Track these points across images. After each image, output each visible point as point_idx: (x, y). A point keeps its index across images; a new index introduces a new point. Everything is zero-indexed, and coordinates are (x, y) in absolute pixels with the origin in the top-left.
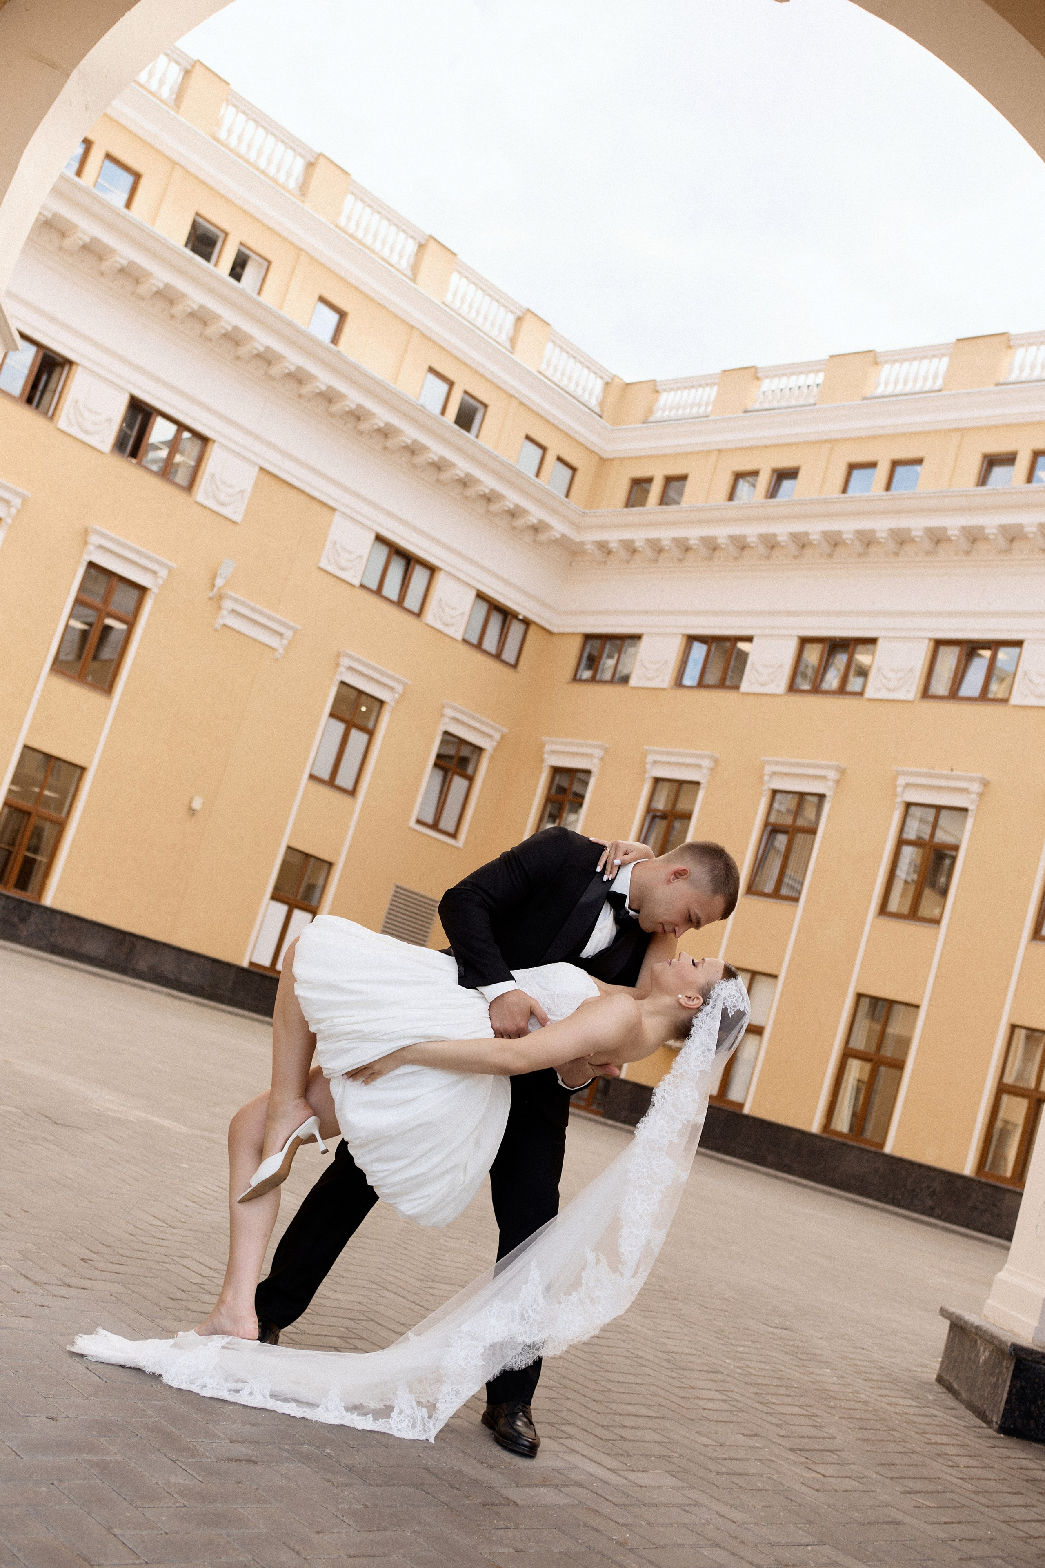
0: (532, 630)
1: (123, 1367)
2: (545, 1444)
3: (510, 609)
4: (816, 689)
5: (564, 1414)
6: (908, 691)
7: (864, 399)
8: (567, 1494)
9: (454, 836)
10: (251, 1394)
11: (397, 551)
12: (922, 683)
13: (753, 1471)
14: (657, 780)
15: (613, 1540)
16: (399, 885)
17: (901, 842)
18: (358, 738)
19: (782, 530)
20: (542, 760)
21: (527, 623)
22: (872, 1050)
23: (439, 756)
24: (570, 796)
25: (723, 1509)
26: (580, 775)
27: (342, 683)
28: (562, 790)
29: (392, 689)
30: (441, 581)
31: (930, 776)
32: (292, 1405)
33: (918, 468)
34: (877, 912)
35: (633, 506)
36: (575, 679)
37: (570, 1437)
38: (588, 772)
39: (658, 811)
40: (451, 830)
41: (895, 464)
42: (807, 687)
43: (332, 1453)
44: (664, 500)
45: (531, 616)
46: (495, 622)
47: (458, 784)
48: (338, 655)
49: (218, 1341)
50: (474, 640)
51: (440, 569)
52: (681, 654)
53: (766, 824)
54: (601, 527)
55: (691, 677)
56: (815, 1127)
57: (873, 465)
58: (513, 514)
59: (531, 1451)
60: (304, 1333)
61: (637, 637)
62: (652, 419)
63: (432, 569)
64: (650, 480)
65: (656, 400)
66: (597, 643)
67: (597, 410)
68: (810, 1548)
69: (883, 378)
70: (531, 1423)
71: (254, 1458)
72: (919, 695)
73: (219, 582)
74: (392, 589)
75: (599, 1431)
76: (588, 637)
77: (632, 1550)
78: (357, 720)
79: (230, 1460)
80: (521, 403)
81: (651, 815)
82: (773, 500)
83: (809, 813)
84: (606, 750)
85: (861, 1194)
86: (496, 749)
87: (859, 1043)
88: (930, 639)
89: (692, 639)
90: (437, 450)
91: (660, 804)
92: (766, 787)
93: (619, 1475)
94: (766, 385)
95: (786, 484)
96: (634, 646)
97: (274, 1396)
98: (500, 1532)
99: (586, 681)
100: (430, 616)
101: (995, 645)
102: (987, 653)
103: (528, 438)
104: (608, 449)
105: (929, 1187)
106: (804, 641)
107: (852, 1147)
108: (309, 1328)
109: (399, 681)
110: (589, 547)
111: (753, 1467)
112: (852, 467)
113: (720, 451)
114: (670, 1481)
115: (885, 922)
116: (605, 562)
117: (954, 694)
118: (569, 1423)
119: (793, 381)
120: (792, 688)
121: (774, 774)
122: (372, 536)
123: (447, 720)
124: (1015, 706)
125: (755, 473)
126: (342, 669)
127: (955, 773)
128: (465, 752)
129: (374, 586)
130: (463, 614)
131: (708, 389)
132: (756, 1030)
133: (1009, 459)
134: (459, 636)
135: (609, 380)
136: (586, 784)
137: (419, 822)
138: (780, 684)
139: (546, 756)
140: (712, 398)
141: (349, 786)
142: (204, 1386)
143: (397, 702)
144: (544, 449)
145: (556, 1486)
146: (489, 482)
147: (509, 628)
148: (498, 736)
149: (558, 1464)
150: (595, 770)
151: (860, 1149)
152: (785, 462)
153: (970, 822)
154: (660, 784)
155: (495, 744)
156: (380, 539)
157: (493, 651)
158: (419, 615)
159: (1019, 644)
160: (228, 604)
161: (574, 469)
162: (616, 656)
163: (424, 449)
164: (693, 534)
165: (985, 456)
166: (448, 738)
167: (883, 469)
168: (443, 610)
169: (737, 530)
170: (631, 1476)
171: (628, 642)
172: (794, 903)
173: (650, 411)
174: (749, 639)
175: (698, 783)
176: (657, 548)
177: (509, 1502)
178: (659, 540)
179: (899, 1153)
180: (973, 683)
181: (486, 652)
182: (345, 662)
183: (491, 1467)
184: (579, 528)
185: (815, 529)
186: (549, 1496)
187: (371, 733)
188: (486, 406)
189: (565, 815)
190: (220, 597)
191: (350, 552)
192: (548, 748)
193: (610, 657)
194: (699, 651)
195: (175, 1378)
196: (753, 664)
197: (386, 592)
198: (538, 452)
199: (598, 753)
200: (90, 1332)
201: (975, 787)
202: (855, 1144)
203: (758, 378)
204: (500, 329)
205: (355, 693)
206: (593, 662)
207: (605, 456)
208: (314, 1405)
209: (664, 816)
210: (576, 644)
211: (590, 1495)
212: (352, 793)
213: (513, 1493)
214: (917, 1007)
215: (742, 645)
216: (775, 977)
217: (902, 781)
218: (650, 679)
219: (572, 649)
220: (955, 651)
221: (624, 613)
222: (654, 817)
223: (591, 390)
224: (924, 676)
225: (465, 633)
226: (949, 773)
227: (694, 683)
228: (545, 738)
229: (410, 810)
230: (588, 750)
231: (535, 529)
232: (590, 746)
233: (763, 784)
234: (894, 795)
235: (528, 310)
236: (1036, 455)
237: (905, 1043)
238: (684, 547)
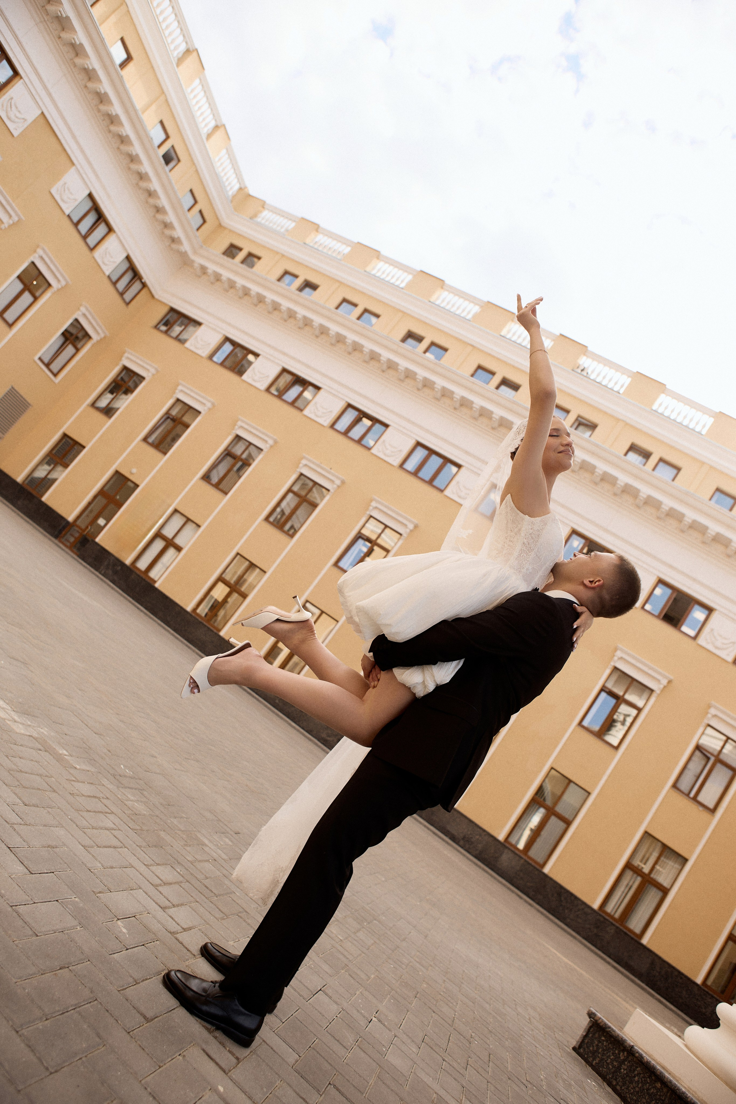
0: (144, 291)
3: (139, 272)
4: (279, 397)
6: (325, 421)
7: (365, 271)
9: (55, 375)
11: (96, 208)
12: (333, 420)
14: (178, 400)
16: (14, 386)
17: (290, 490)
18: (27, 298)
19: (301, 312)
20: (121, 360)
21: (144, 285)
22: (233, 582)
23: (66, 330)
24: (127, 386)
26: (138, 378)
27: (33, 263)
28: (124, 380)
29: (59, 281)
30: (112, 239)
31: (318, 466)
33: (374, 320)
34: (264, 518)
35: (227, 256)
36: (156, 327)
38: (144, 378)
39: (172, 415)
40: (55, 371)
41: (366, 311)
42: (275, 393)
44: (243, 262)
45: (148, 283)
46: (129, 276)
47: (70, 349)
48: (38, 246)
50: (114, 279)
51: (114, 232)
52: (218, 344)
53: (226, 450)
54: (208, 259)
55: (219, 357)
56: (189, 608)
57: (355, 305)
58: (167, 225)
61: (199, 324)
62: (255, 219)
63: (110, 229)
64: (240, 249)
65: (261, 212)
66: (175, 316)
67: (230, 198)
69: (378, 267)
72: (329, 425)
74: (84, 227)
76: (172, 310)
78: (31, 287)
80: (197, 171)
81: (167, 416)
82: (299, 294)
83: (251, 454)
84: (157, 371)
86: (98, 342)
87: (228, 576)
88: (347, 402)
89: (227, 339)
90: (146, 167)
91: (174, 412)
92: (234, 431)
94: (320, 237)
95: (307, 290)
96: (195, 326)
99: (161, 331)
100: (98, 254)
101: (375, 420)
102: (367, 422)
103: (191, 191)
104: (226, 221)
106: (284, 370)
107: (205, 626)
109: (65, 279)
110: (196, 265)
112: (345, 300)
113: (283, 256)
115: (267, 525)
116: (200, 277)
117: (346, 433)
119: (334, 243)
120: (268, 390)
121: (241, 427)
122: (87, 192)
123: (80, 313)
124: (372, 454)
125: (296, 276)
126: (36, 255)
127: (332, 471)
128: (80, 335)
129: (75, 219)
130: (114, 262)
131: (290, 222)
132: (179, 549)
133: (419, 339)
134: (107, 273)
135: (243, 186)
136: (139, 383)
137: (40, 359)
138: (263, 385)
139: (123, 358)
140: (290, 228)
141: (10, 321)
143: (58, 290)
144: (196, 202)
146: (164, 201)
147: (133, 283)
148: (102, 335)
150: (147, 379)
151: (208, 627)
152: (314, 279)
153: (328, 497)
154: (179, 402)
155: (99, 338)
156: (90, 196)
157: (121, 290)
158: (92, 249)
159: (386, 426)
161: (204, 221)
162: (183, 327)
163: (140, 162)
164: (255, 289)
165: (409, 331)
166: (76, 323)
167: (359, 310)
168: (106, 254)
169: (277, 298)
171: (192, 323)
172: (223, 494)
173: (255, 215)
174: (256, 355)
175: (200, 412)
176: (232, 285)
178: (234, 282)
179: (227, 638)
180: (357, 432)
181: (117, 289)
182: (40, 252)
184: (195, 252)
185: (318, 320)
187: (36, 299)
188: (179, 161)
189: (121, 393)
191: (71, 193)
192: (126, 355)
193: (180, 326)
194: (228, 348)
196: (254, 369)
197: (80, 227)
198: (192, 201)
199: (153, 371)
201: (338, 482)
202: (207, 625)
203: (318, 231)
204: (206, 125)
205: (37, 272)
206: (169, 324)
207: (223, 224)
209: (174, 420)
210: (165, 310)
212: (10, 325)
215: (251, 357)
216: (199, 526)
217: (304, 462)
218: (196, 348)
219: (161, 312)
220: (356, 413)
221: (199, 308)
222: (168, 418)
223: (233, 186)
224: (336, 418)
225: (111, 273)
226: (329, 469)
227: (220, 361)
228: (126, 349)
229: (38, 350)
230: (148, 367)
231: (173, 240)
232: (151, 365)
233: (233, 429)
234: (297, 467)
235: (224, 126)
236: (433, 344)
237: (252, 587)
238: (246, 292)
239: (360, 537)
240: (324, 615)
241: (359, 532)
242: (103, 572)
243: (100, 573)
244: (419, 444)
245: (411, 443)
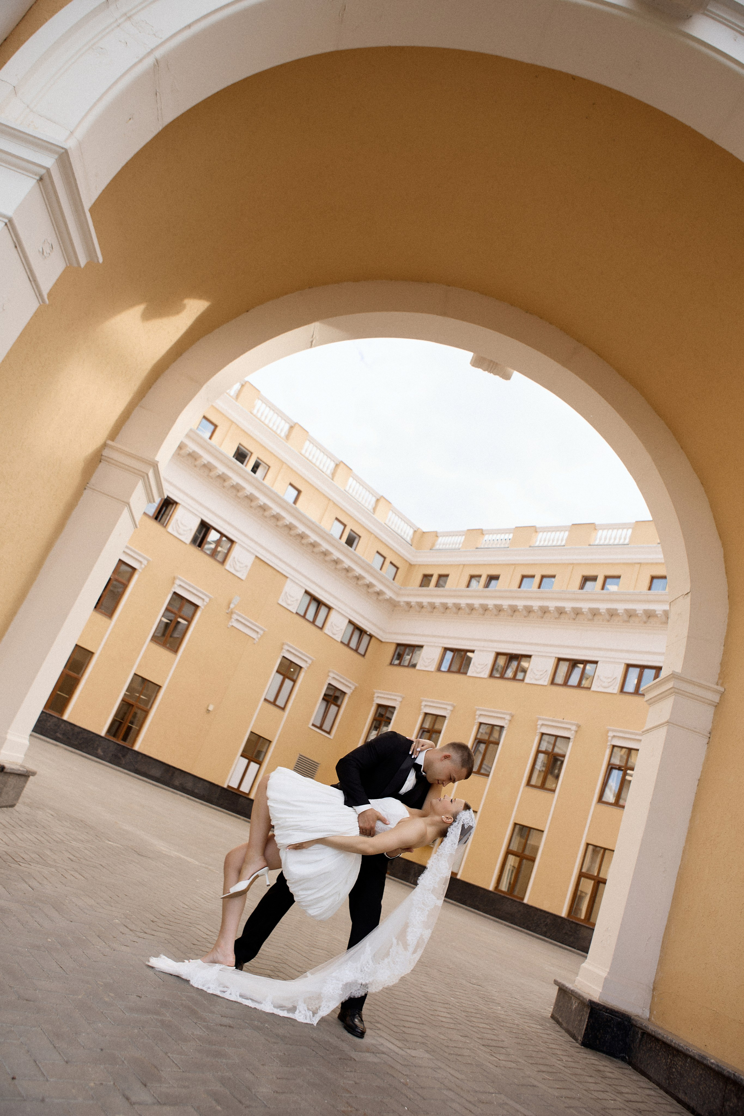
0: (373, 640)
1: (171, 975)
2: (368, 1032)
3: (364, 629)
4: (502, 677)
5: (377, 1018)
6: (545, 681)
7: (530, 547)
8: (379, 1057)
9: (329, 733)
10: (230, 994)
11: (314, 599)
12: (551, 677)
13: (466, 1054)
14: (426, 714)
15: (401, 1082)
16: (301, 754)
17: (538, 752)
18: (288, 683)
19: (490, 603)
20: (373, 701)
21: (371, 636)
22: (520, 851)
23: (325, 695)
24: (385, 719)
25: (452, 1072)
26: (390, 709)
27: (284, 657)
28: (381, 715)
29: (306, 662)
30: (333, 614)
31: (553, 721)
32: (250, 1001)
33: (553, 579)
34: (526, 784)
35: (423, 587)
36: (391, 664)
37: (380, 1029)
38: (394, 708)
39: (426, 728)
40: (328, 730)
41: (543, 577)
42: (498, 675)
43: (269, 1027)
44: (437, 585)
45: (373, 633)
46: (356, 634)
47: (333, 708)
48: (283, 644)
49: (218, 967)
50: (346, 642)
51: (333, 608)
52: (441, 656)
53: (476, 739)
54: (409, 595)
55: (445, 667)
56: (491, 888)
57: (533, 577)
58: (369, 586)
59: (361, 1035)
60: (255, 967)
61: (421, 647)
62: (434, 548)
63: (329, 608)
64: (432, 576)
65: (437, 540)
66: (403, 648)
67: (410, 542)
68: (494, 1095)
69: (539, 539)
70: (362, 1021)
71: (232, 1025)
72: (550, 682)
73: (232, 606)
74: (310, 615)
75: (393, 1027)
76: (398, 645)
77: (409, 1088)
78: (288, 675)
79: (221, 1025)
80: (376, 537)
81: (422, 730)
82: (487, 589)
83: (496, 735)
84: (403, 698)
85: (512, 923)
86: (352, 694)
87: (514, 847)
88: (556, 657)
89: (446, 649)
90: (336, 554)
91: (427, 726)
92: (476, 721)
93: (403, 1050)
94: (486, 537)
95: (493, 582)
96: (419, 650)
97: (241, 996)
98: (348, 1074)
99: (396, 665)
100: (326, 630)
101: (585, 662)
102: (581, 666)
103: (378, 552)
104: (413, 560)
105: (544, 921)
106: (498, 654)
107: (508, 899)
108: (256, 965)
109: (310, 658)
110: (402, 603)
111: (466, 1052)
112: (523, 577)
113: (464, 565)
114: (427, 1055)
115: (530, 789)
116: (409, 611)
117: (565, 684)
118: (378, 1022)
119: (499, 537)
120: (491, 675)
121: (481, 715)
122: (304, 591)
123: (330, 678)
124: (593, 691)
125: (480, 576)
126: (284, 651)
127: (564, 720)
128: (337, 694)
129: (302, 614)
130: (342, 630)
131: (460, 537)
133: (594, 579)
134: (339, 640)
135: (415, 529)
136: (393, 713)
137: (313, 725)
138: (486, 673)
139: (375, 698)
140: (462, 541)
141: (282, 705)
142: (209, 988)
143: (308, 668)
144: (385, 558)
145: (373, 1053)
146: (358, 571)
147: (362, 638)
148: (353, 687)
149: (373, 1042)
150: (397, 707)
151: (512, 900)
152: (494, 572)
153: (571, 744)
154: (428, 716)
155: (351, 691)
156: (307, 592)
157: (354, 647)
158: (321, 628)
159: (596, 662)
160: (235, 616)
161: (397, 568)
162: (411, 655)
163: (331, 553)
164: (450, 601)
165: (583, 576)
166: (330, 686)
167: (537, 579)
168: (333, 627)
169: (470, 601)
170: (408, 1051)
171: (416, 648)
172: (487, 777)
173: (433, 545)
174: (473, 651)
175: (445, 717)
176: (433, 606)
177: (351, 1059)
178: (434, 603)
179: (530, 903)
180: (574, 679)
181: (352, 649)
182: (286, 647)
183: (343, 1041)
184: (398, 594)
185: (505, 603)
186: (371, 1058)
187: (294, 681)
188: (360, 537)
189: (381, 728)
190: (232, 613)
191: (293, 597)
192: (376, 695)
193: (408, 655)
194: (449, 655)
195: (196, 982)
196: (474, 663)
197: (307, 617)
198: (382, 559)
199: (400, 699)
200: (157, 956)
201: (574, 728)
202: (510, 897)
203: (483, 534)
204: (369, 504)
205: (289, 662)
206: (400, 657)
207: (412, 563)
208: (260, 1003)
209: (428, 731)
210: (393, 647)
211: (390, 1059)
212: (283, 709)
213: (353, 1054)
214: (543, 831)
215: (469, 654)
217: (540, 722)
218: (426, 666)
219: (391, 650)
220: (567, 664)
221: (416, 635)
222: (424, 731)
223: (408, 533)
224: (552, 674)
225: (342, 639)
226: (562, 720)
227: (446, 670)
228: (375, 690)
229: (310, 718)
230: (395, 698)
231: (379, 593)
232: (396, 696)
233: (475, 719)
234: (536, 729)
235: (382, 497)
236: (606, 577)
237: (536, 849)
238: (445, 607)
239: (612, 768)
240: (607, 851)
241: (609, 764)
242: (412, 881)
243: (410, 883)
244: (629, 666)
245: (621, 669)
